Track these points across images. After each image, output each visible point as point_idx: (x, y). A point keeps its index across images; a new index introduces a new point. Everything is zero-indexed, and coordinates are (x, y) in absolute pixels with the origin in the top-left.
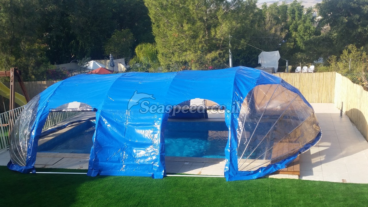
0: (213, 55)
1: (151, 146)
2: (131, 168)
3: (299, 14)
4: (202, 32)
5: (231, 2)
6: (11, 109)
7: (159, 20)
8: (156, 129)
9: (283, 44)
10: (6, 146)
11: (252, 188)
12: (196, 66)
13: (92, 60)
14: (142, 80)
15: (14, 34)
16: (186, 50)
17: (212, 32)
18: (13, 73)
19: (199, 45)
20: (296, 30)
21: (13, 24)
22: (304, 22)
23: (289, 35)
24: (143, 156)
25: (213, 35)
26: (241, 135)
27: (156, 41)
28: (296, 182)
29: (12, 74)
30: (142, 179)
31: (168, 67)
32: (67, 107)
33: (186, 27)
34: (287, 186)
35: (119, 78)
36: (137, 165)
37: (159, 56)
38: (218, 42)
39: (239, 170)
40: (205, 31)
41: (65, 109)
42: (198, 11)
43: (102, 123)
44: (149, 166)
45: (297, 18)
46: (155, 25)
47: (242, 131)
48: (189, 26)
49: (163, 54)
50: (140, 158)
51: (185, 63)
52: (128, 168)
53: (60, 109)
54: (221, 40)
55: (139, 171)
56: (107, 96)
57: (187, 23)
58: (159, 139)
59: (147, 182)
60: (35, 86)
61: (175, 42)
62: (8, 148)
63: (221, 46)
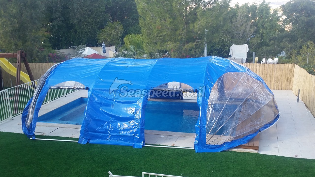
0: (190, 46)
1: (133, 121)
2: (116, 139)
3: (266, 13)
5: (208, 2)
6: (17, 85)
7: (146, 14)
8: (138, 106)
9: (251, 38)
11: (217, 159)
12: (175, 55)
13: (87, 46)
14: (128, 65)
16: (167, 41)
17: (190, 26)
18: (20, 55)
19: (178, 37)
20: (263, 27)
23: (257, 32)
24: (126, 128)
25: (191, 29)
26: (210, 114)
27: (142, 32)
30: (124, 147)
33: (168, 21)
34: (247, 159)
35: (109, 63)
36: (121, 136)
37: (144, 45)
39: (207, 143)
40: (184, 25)
41: (63, 87)
44: (131, 138)
46: (142, 18)
47: (211, 110)
48: (171, 20)
49: (147, 43)
50: (124, 130)
51: (166, 51)
52: (113, 138)
53: (58, 86)
54: (197, 33)
55: (122, 141)
56: (98, 77)
58: (140, 115)
59: (128, 151)
60: (38, 67)
61: (158, 34)
62: (12, 117)
63: (198, 38)
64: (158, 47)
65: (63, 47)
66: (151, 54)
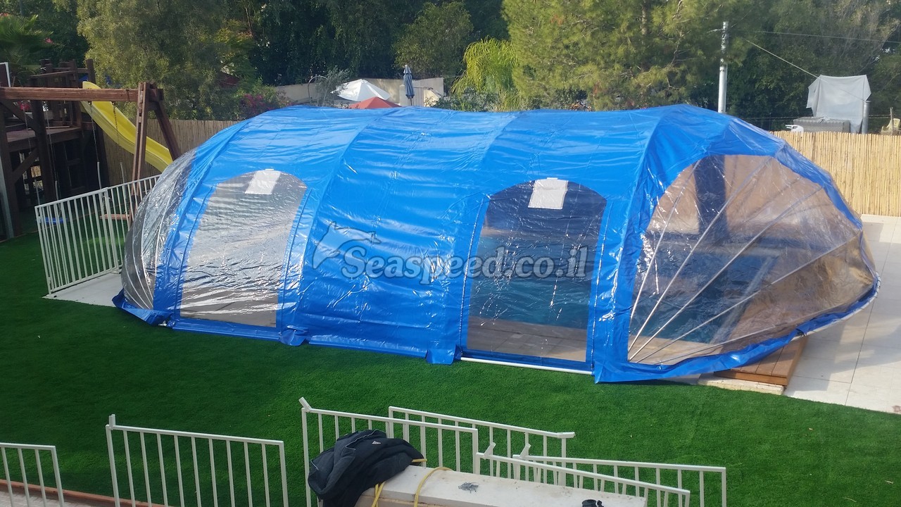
0: (653, 77)
4: (630, 14)
9: (883, 57)
12: (605, 105)
14: (430, 128)
16: (585, 62)
17: (654, 15)
19: (617, 48)
25: (655, 24)
27: (510, 33)
31: (536, 104)
37: (516, 74)
38: (670, 42)
40: (637, 12)
49: (525, 69)
51: (581, 95)
54: (676, 37)
60: (205, 132)
61: (557, 41)
63: (677, 53)
64: (557, 82)
65: (295, 79)
66: (534, 102)
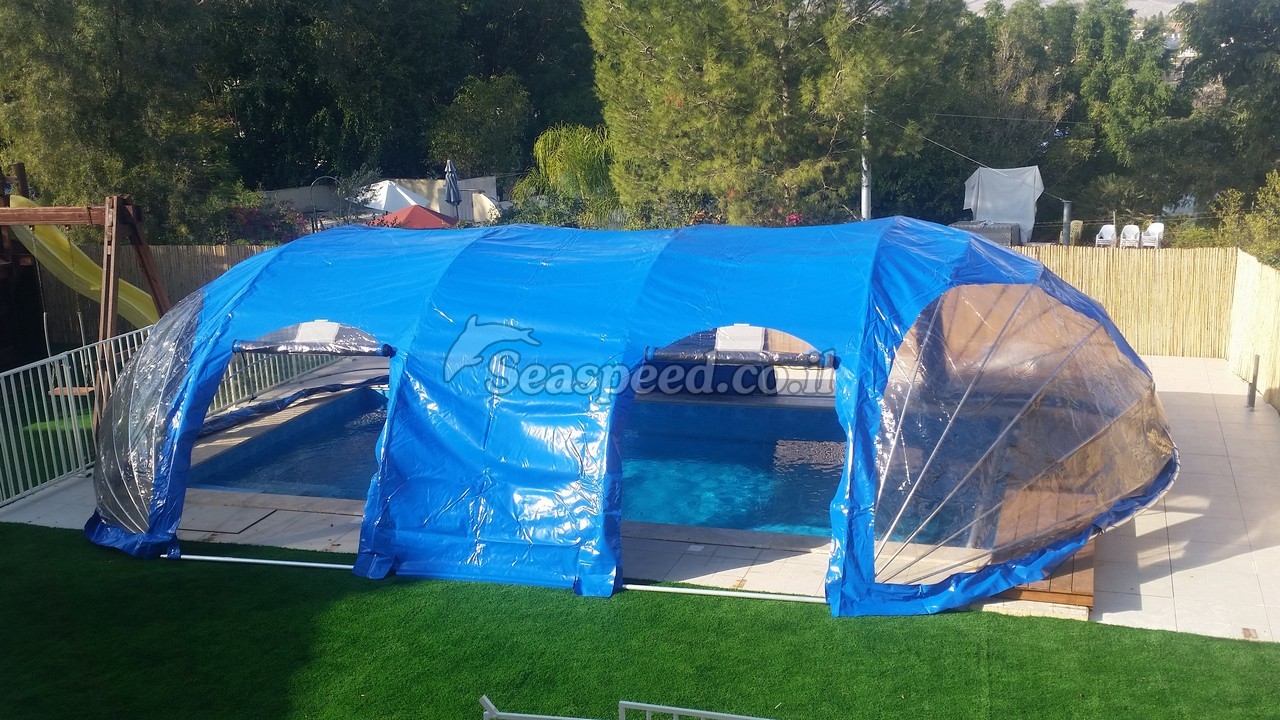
0: (804, 175)
1: (573, 484)
2: (505, 557)
3: (1115, 38)
4: (771, 92)
6: (105, 338)
7: (620, 46)
8: (594, 426)
9: (1054, 142)
10: (83, 462)
11: (922, 643)
12: (743, 212)
13: (384, 177)
14: (552, 255)
15: (121, 79)
16: (709, 155)
17: (803, 92)
18: (115, 213)
19: (756, 137)
20: (1103, 94)
21: (119, 46)
22: (1135, 67)
23: (1077, 113)
24: (546, 515)
25: (806, 104)
26: (888, 457)
27: (606, 118)
28: (1077, 629)
29: (110, 216)
30: (539, 595)
31: (645, 213)
32: (294, 337)
33: (713, 73)
34: (1044, 644)
35: (474, 245)
36: (525, 547)
37: (616, 173)
38: (825, 128)
39: (878, 580)
40: (779, 90)
41: (288, 344)
42: (757, 19)
43: (409, 397)
44: (563, 554)
45: (1107, 53)
46: (606, 64)
47: (893, 443)
48: (725, 68)
49: (628, 166)
50: (536, 523)
51: (706, 199)
52: (493, 556)
53: (270, 343)
54: (834, 120)
55: (532, 569)
56: (430, 304)
57: (718, 60)
58: (601, 462)
59: (557, 607)
60: (189, 263)
61: (674, 125)
62: (88, 468)
63: (835, 142)
64: (671, 182)
65: (287, 180)
66: (642, 210)
